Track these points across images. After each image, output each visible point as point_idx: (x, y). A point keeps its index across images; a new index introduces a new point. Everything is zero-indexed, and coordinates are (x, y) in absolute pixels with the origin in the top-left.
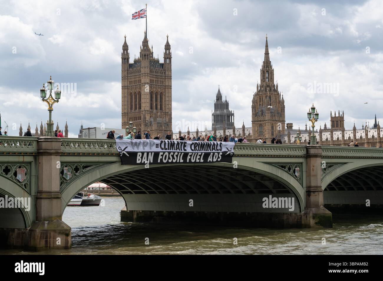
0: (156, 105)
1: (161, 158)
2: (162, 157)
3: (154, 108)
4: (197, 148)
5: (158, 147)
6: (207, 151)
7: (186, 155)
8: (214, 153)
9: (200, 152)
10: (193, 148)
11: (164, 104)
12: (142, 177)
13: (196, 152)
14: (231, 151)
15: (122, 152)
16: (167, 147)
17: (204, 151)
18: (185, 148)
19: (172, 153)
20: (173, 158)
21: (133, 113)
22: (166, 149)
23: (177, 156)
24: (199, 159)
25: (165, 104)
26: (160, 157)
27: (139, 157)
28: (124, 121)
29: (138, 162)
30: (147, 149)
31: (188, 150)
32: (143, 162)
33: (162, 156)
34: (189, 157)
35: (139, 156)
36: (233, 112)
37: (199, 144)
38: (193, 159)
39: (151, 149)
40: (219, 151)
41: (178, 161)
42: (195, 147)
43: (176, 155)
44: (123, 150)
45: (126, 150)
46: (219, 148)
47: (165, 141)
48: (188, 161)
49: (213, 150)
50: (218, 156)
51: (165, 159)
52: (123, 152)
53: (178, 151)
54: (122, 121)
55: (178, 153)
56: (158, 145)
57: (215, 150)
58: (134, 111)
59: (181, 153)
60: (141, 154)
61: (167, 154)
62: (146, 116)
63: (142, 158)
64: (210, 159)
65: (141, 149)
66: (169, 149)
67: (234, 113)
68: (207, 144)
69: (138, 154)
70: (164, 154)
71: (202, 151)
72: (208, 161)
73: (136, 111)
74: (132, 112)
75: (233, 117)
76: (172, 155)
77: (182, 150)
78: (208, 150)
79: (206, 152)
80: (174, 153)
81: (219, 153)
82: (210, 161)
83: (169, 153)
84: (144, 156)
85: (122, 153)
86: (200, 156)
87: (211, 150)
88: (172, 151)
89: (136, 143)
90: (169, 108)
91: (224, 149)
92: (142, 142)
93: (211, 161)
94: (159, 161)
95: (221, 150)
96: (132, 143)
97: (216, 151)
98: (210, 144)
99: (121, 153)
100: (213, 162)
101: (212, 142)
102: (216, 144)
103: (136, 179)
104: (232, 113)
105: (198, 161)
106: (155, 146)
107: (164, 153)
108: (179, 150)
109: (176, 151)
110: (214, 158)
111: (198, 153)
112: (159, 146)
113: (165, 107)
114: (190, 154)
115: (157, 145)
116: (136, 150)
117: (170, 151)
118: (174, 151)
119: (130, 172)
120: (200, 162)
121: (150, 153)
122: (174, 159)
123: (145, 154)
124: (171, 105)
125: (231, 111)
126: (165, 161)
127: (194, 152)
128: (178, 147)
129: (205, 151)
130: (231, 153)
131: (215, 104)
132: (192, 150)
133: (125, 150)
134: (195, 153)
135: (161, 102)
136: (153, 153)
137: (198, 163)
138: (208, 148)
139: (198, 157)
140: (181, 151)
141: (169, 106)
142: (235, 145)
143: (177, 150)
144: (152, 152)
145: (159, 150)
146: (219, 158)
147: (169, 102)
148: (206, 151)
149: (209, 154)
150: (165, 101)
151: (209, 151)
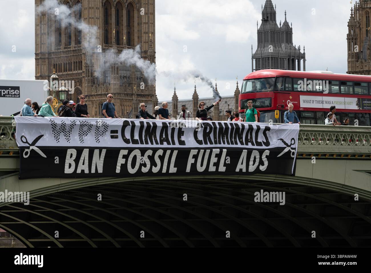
0: (118, 33)
1: (124, 163)
2: (125, 159)
3: (114, 40)
4: (212, 136)
5: (116, 137)
6: (234, 146)
7: (183, 154)
8: (250, 151)
9: (218, 145)
10: (200, 137)
11: (136, 30)
12: (81, 207)
13: (209, 145)
14: (292, 146)
15: (28, 148)
16: (136, 137)
17: (226, 145)
18: (183, 138)
19: (150, 153)
20: (153, 163)
21: (64, 52)
22: (135, 142)
23: (162, 158)
24: (217, 165)
25: (139, 31)
26: (121, 161)
27: (69, 160)
28: (41, 72)
29: (68, 171)
30: (89, 141)
31: (190, 142)
32: (79, 171)
33: (126, 157)
34: (191, 161)
35: (71, 158)
36: (302, 51)
37: (215, 128)
38: (202, 165)
39: (98, 141)
40: (264, 147)
41: (164, 171)
42: (206, 135)
43: (160, 157)
44: (31, 143)
45: (40, 143)
46: (261, 138)
47: (133, 122)
48: (188, 170)
49: (247, 144)
50: (261, 158)
51: (133, 166)
52: (31, 148)
53: (165, 145)
54: (36, 74)
55: (165, 150)
56: (116, 132)
57: (253, 144)
58: (65, 48)
59: (172, 150)
60: (74, 152)
61: (137, 153)
62: (93, 61)
63: (77, 161)
64: (241, 166)
65: (75, 141)
66: (142, 143)
67: (304, 53)
68: (232, 128)
69: (69, 152)
70: (129, 153)
71: (222, 145)
72: (237, 170)
73: (70, 48)
74: (59, 51)
75: (302, 61)
76: (149, 157)
77: (174, 143)
78: (236, 144)
79: (231, 146)
80: (155, 150)
81: (261, 152)
82: (241, 170)
83: (143, 151)
84: (82, 158)
85: (29, 151)
86: (219, 156)
87: (242, 143)
88: (150, 145)
89: (63, 125)
90: (148, 39)
91: (275, 143)
92: (78, 123)
93: (244, 170)
94: (118, 170)
95: (267, 144)
96: (54, 126)
97: (256, 147)
98: (241, 127)
99: (26, 150)
100: (248, 173)
101: (246, 124)
102: (255, 127)
103: (67, 212)
104: (300, 53)
105: (212, 169)
106: (108, 134)
107: (131, 150)
108: (169, 143)
109: (159, 146)
110: (251, 163)
111: (211, 149)
112: (119, 134)
113: (138, 37)
114: (193, 152)
115: (112, 132)
116: (63, 142)
117: (144, 146)
118: (155, 146)
119: (51, 195)
120: (217, 172)
121: (97, 152)
122: (156, 166)
123: (85, 153)
124: (153, 33)
125: (297, 48)
126: (132, 171)
127: (204, 146)
128: (164, 137)
129: (228, 143)
130: (293, 151)
131: (259, 32)
132: (200, 142)
133: (37, 144)
134: (205, 149)
135: (130, 25)
136: (104, 152)
137: (212, 173)
138: (235, 138)
139: (214, 160)
140: (171, 146)
141: (149, 37)
142: (300, 131)
143: (162, 143)
144: (101, 149)
145: (119, 143)
146: (261, 163)
147: (149, 26)
148: (232, 143)
149: (239, 151)
150: (138, 24)
151: (239, 145)
